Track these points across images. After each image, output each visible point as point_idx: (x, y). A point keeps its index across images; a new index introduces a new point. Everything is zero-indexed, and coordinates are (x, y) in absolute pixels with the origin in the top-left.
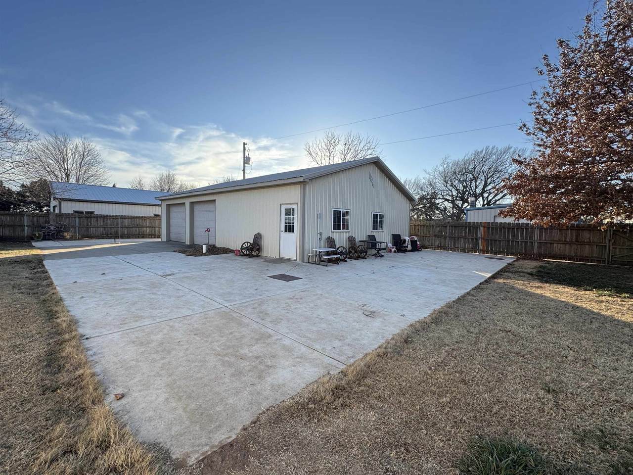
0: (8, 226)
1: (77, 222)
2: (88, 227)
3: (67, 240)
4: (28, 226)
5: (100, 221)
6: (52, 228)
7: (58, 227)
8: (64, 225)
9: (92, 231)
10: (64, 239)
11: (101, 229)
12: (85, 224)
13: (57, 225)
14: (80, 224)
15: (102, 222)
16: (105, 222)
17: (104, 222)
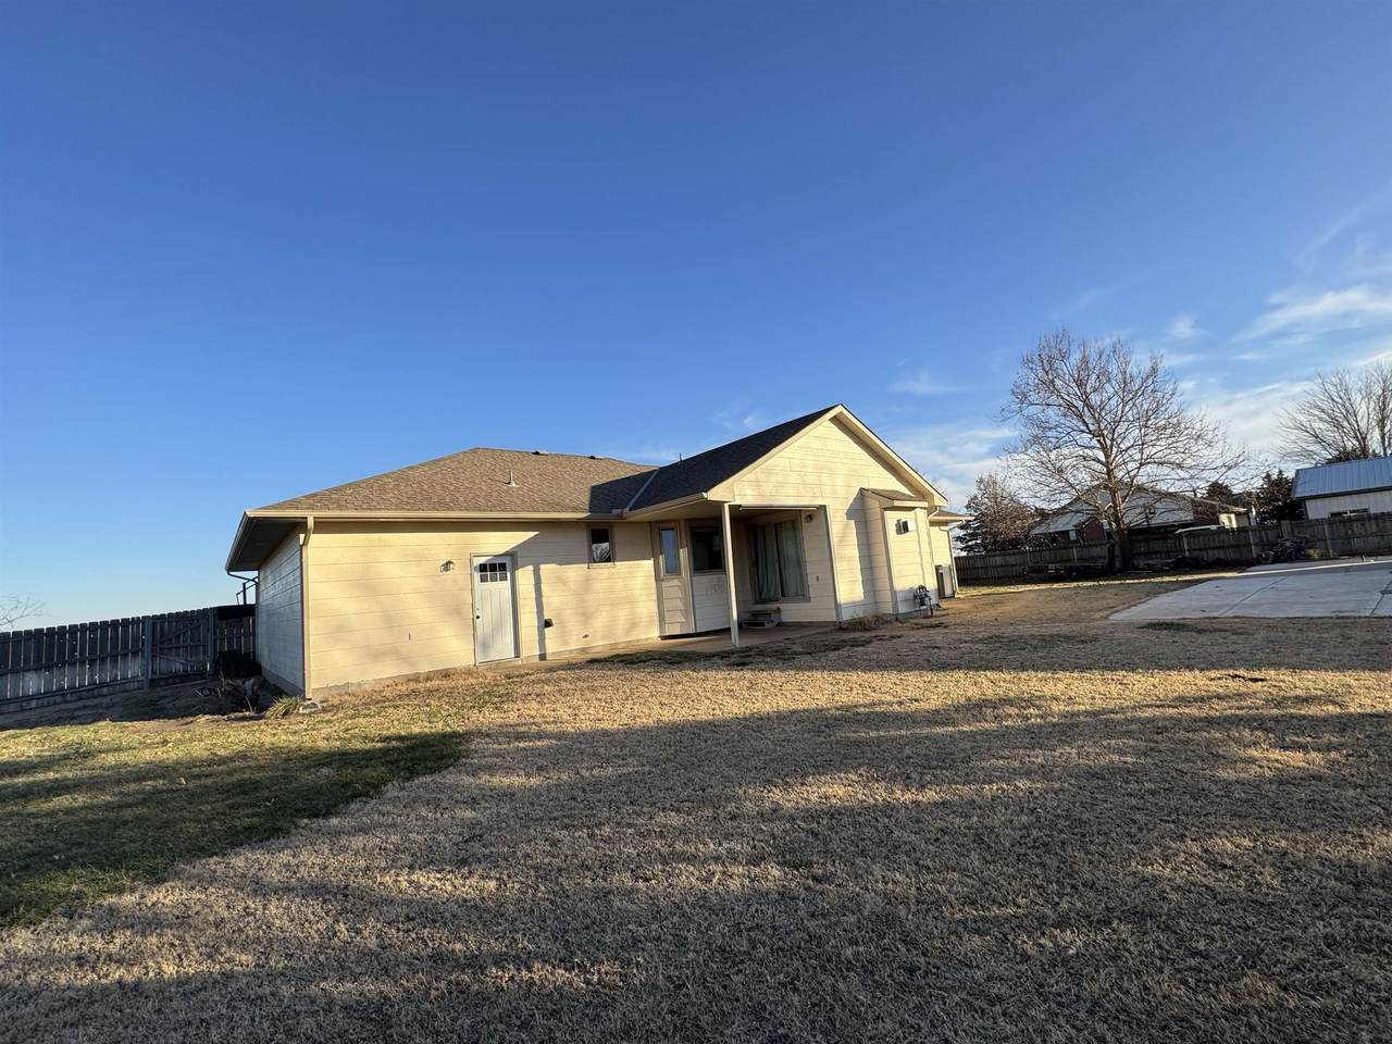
0: (1233, 547)
1: (1326, 531)
2: (1348, 539)
3: (1315, 560)
4: (1256, 545)
5: (1371, 525)
6: (1288, 544)
7: (1296, 543)
8: (1305, 538)
9: (1357, 543)
10: (1308, 558)
11: (1377, 539)
12: (1342, 534)
13: (1295, 539)
14: (1333, 535)
15: (1374, 526)
16: (1381, 525)
17: (1378, 526)
